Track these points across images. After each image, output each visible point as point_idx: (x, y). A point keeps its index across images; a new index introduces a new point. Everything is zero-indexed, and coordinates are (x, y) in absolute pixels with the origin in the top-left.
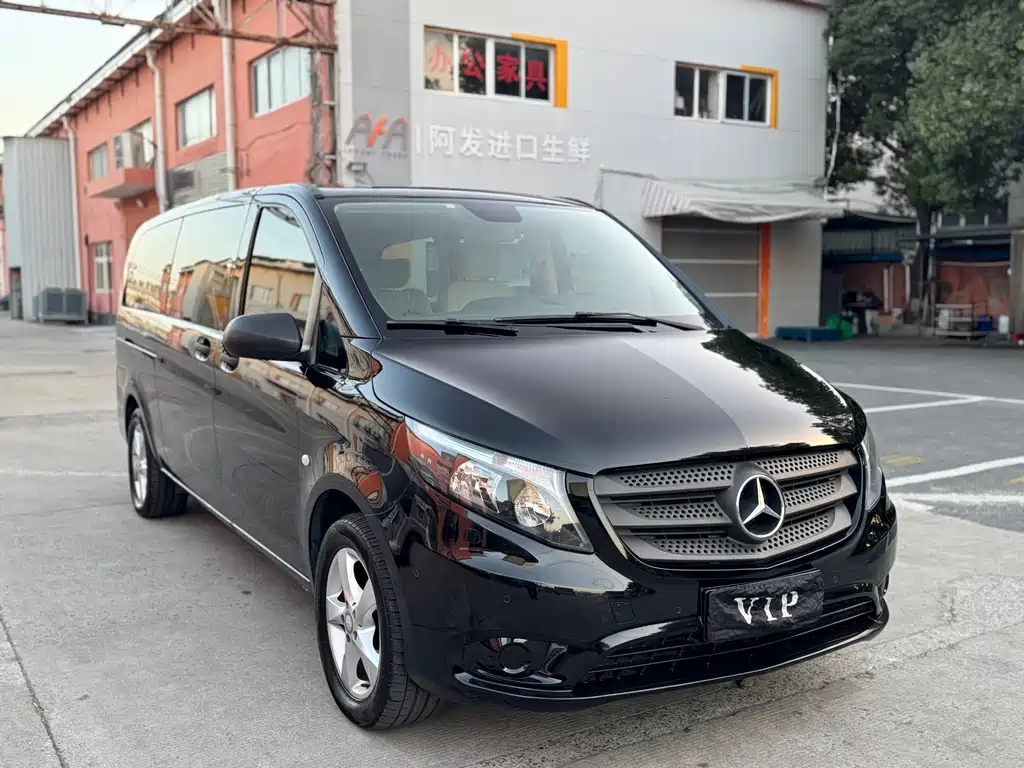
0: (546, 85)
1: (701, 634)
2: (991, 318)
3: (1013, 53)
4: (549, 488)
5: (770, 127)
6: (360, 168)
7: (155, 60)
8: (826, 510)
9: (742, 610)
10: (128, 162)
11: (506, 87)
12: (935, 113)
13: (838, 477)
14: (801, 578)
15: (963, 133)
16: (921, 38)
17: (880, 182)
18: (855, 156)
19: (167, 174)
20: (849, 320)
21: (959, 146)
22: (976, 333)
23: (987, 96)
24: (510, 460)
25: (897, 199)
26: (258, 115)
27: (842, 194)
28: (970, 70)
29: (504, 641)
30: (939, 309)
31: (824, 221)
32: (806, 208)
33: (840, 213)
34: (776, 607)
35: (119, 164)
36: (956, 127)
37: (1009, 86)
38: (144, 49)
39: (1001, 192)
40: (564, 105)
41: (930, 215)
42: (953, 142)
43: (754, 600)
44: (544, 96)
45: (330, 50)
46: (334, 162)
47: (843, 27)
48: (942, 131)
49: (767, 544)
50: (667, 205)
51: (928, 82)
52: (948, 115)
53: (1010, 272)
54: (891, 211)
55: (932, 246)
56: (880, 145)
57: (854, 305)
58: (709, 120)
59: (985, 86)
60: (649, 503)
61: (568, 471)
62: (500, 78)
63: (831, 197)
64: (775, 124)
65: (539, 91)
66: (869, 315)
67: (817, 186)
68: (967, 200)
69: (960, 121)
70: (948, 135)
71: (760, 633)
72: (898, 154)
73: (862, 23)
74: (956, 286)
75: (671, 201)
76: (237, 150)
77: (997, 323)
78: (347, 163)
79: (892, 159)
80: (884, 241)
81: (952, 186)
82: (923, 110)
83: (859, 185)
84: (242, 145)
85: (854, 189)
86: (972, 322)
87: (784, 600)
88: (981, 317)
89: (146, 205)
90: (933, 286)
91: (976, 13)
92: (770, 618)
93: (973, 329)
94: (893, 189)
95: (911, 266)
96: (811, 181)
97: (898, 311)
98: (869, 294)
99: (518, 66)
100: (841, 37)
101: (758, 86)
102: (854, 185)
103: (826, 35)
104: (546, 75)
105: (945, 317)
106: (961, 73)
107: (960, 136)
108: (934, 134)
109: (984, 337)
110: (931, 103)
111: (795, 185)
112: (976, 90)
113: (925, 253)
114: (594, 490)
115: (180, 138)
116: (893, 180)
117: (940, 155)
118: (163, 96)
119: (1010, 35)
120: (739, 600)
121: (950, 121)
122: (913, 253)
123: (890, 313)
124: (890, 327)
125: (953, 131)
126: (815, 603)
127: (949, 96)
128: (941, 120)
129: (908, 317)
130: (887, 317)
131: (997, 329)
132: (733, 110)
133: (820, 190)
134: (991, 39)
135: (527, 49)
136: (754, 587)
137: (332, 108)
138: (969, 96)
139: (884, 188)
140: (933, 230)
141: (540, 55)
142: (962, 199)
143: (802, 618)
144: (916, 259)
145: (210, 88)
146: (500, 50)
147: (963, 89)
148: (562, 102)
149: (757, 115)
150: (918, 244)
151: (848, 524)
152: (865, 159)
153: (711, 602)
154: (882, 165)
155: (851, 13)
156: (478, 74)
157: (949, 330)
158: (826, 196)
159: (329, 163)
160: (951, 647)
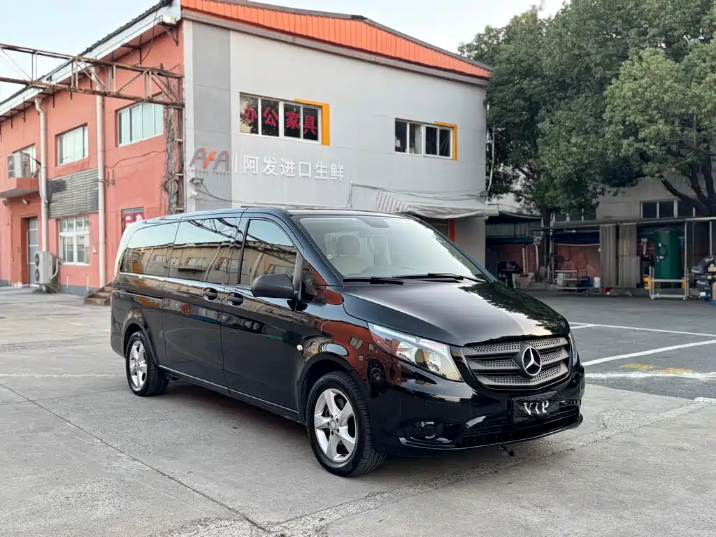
0: (316, 131)
1: (510, 419)
2: (589, 279)
3: (599, 120)
4: (443, 353)
5: (452, 159)
6: (199, 181)
7: (41, 105)
8: (556, 365)
9: (527, 409)
10: (18, 173)
11: (292, 132)
12: (555, 154)
13: (560, 350)
14: (550, 394)
15: (572, 167)
16: (544, 107)
17: (518, 193)
18: (502, 177)
19: (47, 181)
20: (503, 279)
21: (570, 174)
22: (580, 288)
23: (585, 145)
24: (422, 340)
25: (528, 204)
26: (121, 145)
27: (494, 200)
28: (574, 129)
29: (423, 424)
30: (557, 273)
31: (487, 218)
32: (477, 210)
33: (497, 213)
34: (540, 408)
35: (11, 175)
36: (567, 163)
37: (598, 139)
38: (34, 98)
39: (594, 201)
40: (328, 144)
41: (549, 215)
42: (566, 172)
43: (531, 404)
44: (315, 138)
45: (180, 107)
46: (181, 178)
47: (496, 100)
48: (559, 165)
49: (534, 379)
50: (393, 208)
51: (550, 136)
52: (562, 156)
53: (599, 250)
54: (525, 212)
55: (551, 234)
56: (517, 171)
57: (505, 270)
58: (416, 155)
59: (584, 139)
60: (484, 360)
61: (451, 345)
62: (287, 126)
63: (489, 203)
64: (456, 158)
65: (311, 135)
66: (514, 277)
67: (482, 196)
68: (575, 207)
69: (570, 160)
70: (563, 168)
71: (534, 419)
72: (528, 177)
73: (507, 97)
74: (566, 259)
75: (396, 204)
76: (105, 167)
77: (593, 282)
78: (191, 179)
79: (525, 179)
80: (521, 230)
81: (566, 198)
82: (547, 152)
83: (505, 195)
84: (108, 165)
85: (502, 198)
86: (578, 281)
87: (543, 405)
88: (583, 278)
89: (29, 203)
90: (552, 259)
91: (576, 94)
92: (538, 413)
93: (578, 286)
94: (525, 197)
95: (539, 247)
96: (477, 193)
97: (531, 274)
98: (513, 263)
99: (299, 119)
100: (494, 105)
101: (445, 134)
102: (502, 196)
103: (485, 103)
104: (316, 124)
105: (561, 278)
106: (570, 131)
107: (570, 169)
108: (554, 167)
109: (585, 290)
110: (552, 148)
111: (468, 195)
112: (579, 141)
113: (547, 237)
114: (463, 353)
115: (58, 158)
116: (526, 192)
117: (558, 179)
118: (46, 129)
119: (597, 109)
120: (525, 404)
121: (563, 159)
122: (540, 238)
123: (527, 276)
124: (527, 284)
125: (566, 166)
126: (555, 407)
127: (563, 144)
128: (558, 159)
129: (538, 278)
130: (525, 278)
131: (592, 285)
132: (431, 149)
133: (483, 199)
134: (586, 111)
135: (304, 108)
136: (531, 398)
137: (180, 144)
138: (575, 145)
139: (521, 197)
140: (552, 225)
141: (312, 112)
142: (571, 206)
143: (551, 413)
144: (542, 241)
145: (84, 125)
146: (287, 109)
147: (572, 141)
148: (326, 142)
149: (445, 152)
150: (542, 232)
151: (567, 371)
152: (508, 179)
153: (514, 404)
154: (519, 183)
155: (501, 91)
156: (273, 123)
157: (563, 286)
158: (487, 202)
159: (177, 178)
160: (608, 438)
